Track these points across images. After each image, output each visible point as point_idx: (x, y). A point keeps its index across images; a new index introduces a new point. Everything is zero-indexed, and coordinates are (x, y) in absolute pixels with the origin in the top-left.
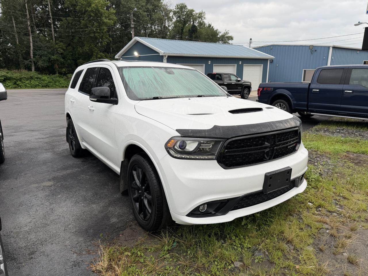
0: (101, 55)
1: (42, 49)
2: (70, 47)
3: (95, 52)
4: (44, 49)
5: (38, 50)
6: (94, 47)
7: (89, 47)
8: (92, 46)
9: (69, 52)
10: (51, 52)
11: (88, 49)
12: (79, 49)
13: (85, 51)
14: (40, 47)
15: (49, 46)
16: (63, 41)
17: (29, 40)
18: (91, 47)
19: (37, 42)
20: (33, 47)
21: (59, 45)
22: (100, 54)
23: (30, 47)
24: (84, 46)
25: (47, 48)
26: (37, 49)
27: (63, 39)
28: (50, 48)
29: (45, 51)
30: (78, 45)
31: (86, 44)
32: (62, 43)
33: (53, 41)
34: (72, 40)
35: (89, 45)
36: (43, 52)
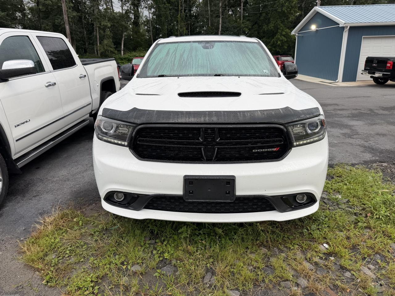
0: (286, 32)
1: (229, 30)
2: (256, 26)
3: (280, 29)
4: (231, 30)
5: (226, 31)
6: (280, 23)
7: (275, 23)
8: (278, 22)
9: (254, 31)
10: (237, 32)
11: (273, 27)
12: (264, 27)
13: (270, 28)
14: (228, 28)
15: (236, 26)
16: (250, 19)
17: (219, 21)
18: (277, 24)
19: (225, 23)
20: (221, 28)
21: (246, 24)
22: (286, 30)
23: (219, 28)
24: (270, 23)
25: (234, 28)
26: (224, 30)
27: (250, 18)
28: (237, 28)
29: (232, 31)
30: (263, 23)
31: (272, 21)
32: (248, 22)
33: (240, 20)
34: (259, 18)
35: (275, 21)
36: (230, 32)
